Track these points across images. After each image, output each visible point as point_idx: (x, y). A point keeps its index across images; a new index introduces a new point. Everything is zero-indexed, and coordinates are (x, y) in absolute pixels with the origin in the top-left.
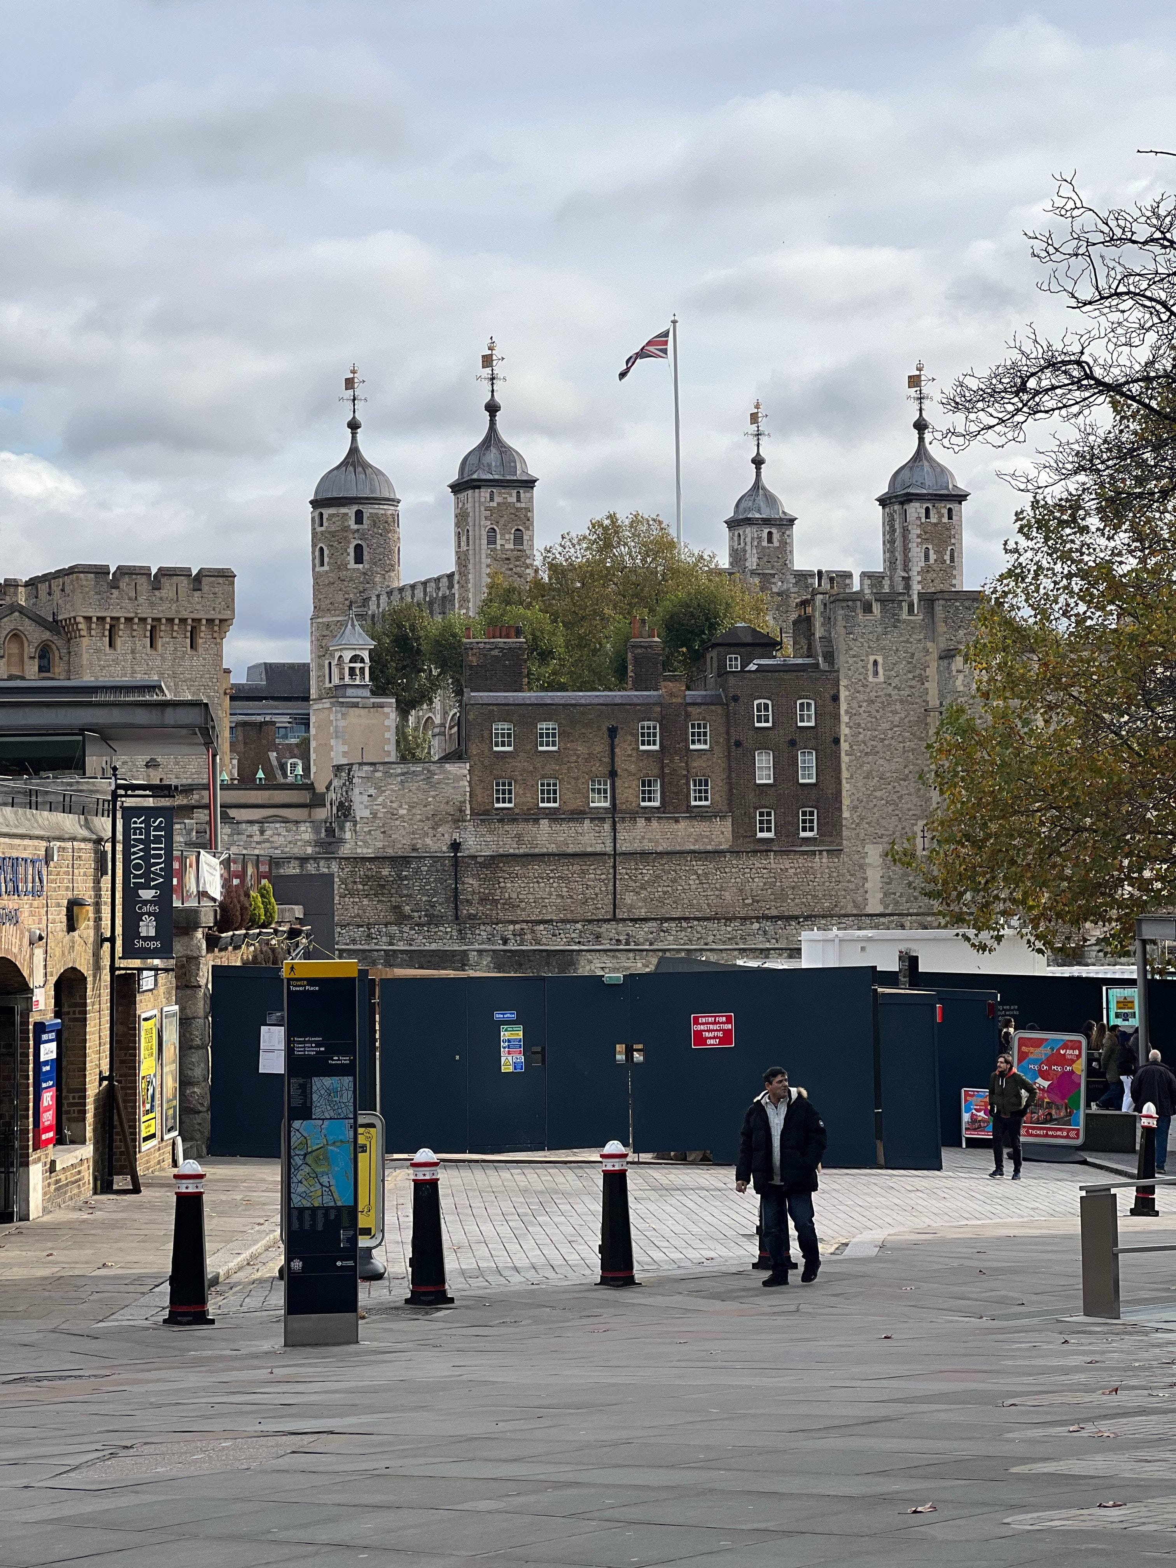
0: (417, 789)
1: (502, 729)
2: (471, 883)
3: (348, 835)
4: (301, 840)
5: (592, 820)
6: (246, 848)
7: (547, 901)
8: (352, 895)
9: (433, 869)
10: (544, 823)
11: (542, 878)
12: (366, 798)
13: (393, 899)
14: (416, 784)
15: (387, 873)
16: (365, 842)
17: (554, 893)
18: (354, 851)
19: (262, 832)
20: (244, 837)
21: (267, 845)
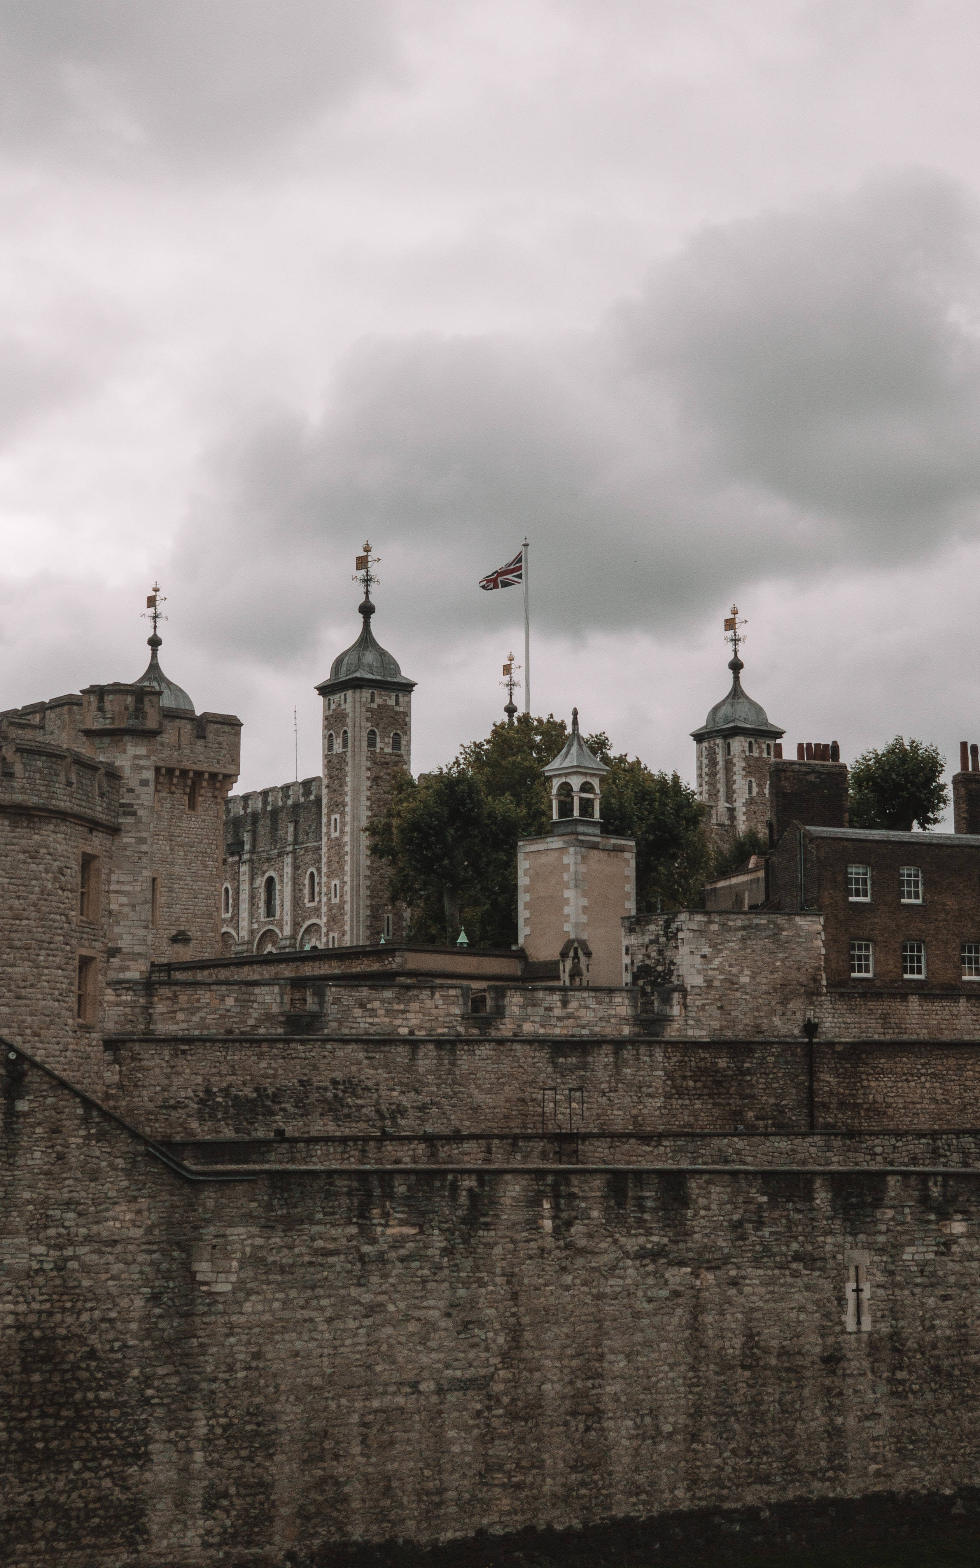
0: (762, 950)
1: (857, 874)
2: (828, 1079)
3: (676, 1010)
4: (615, 1016)
5: (969, 997)
6: (543, 1026)
7: (918, 1106)
8: (681, 1095)
9: (781, 1060)
10: (914, 1001)
11: (912, 1075)
12: (698, 959)
13: (732, 1101)
14: (761, 942)
15: (724, 1065)
16: (697, 1020)
17: (927, 1096)
18: (684, 1033)
19: (565, 1003)
20: (541, 1011)
21: (571, 1021)
